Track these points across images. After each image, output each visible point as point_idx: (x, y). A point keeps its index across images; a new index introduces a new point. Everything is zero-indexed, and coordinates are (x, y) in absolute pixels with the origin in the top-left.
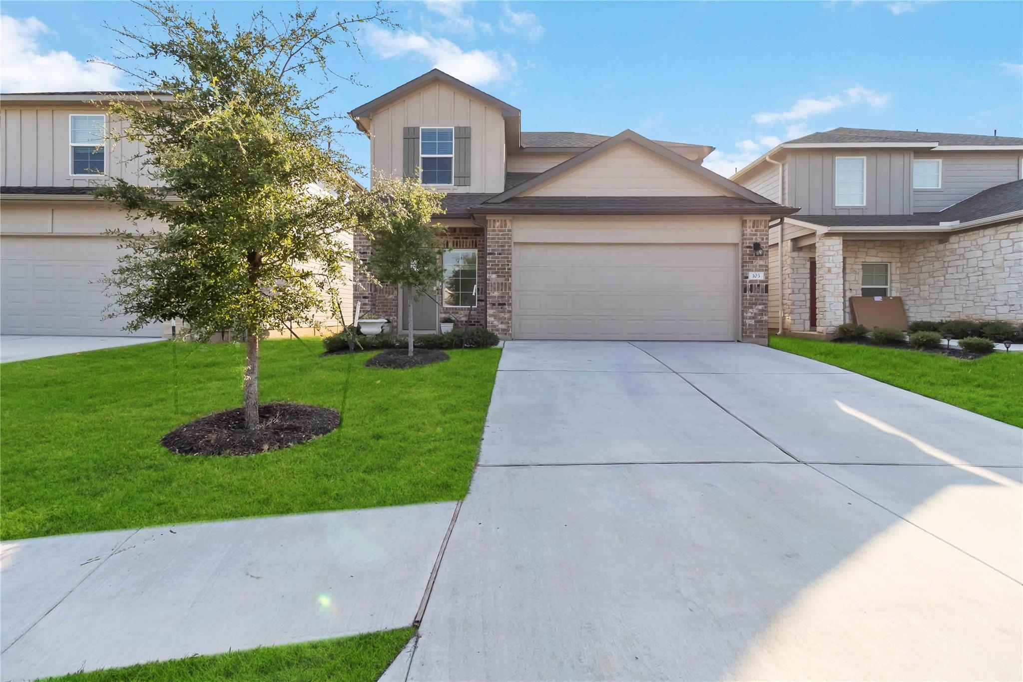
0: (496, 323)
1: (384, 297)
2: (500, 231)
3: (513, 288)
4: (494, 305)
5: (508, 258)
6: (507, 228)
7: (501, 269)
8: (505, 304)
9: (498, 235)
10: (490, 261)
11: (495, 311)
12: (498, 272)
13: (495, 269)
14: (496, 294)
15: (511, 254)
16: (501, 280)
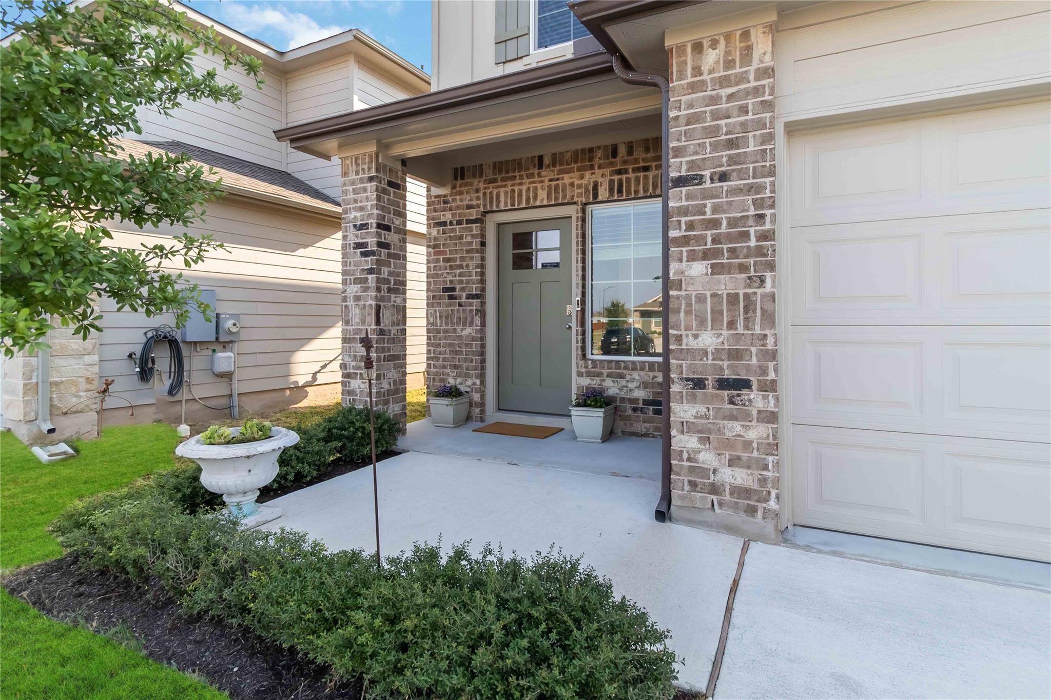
0: (707, 458)
1: (455, 330)
2: (724, 82)
3: (785, 312)
4: (699, 384)
5: (759, 188)
6: (755, 64)
7: (730, 238)
8: (746, 384)
9: (714, 100)
10: (684, 211)
11: (702, 409)
12: (717, 253)
13: (701, 240)
14: (708, 340)
15: (772, 172)
16: (727, 284)
